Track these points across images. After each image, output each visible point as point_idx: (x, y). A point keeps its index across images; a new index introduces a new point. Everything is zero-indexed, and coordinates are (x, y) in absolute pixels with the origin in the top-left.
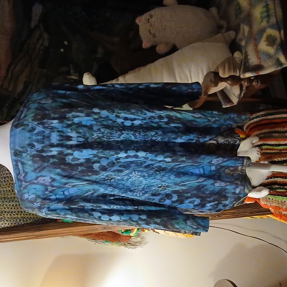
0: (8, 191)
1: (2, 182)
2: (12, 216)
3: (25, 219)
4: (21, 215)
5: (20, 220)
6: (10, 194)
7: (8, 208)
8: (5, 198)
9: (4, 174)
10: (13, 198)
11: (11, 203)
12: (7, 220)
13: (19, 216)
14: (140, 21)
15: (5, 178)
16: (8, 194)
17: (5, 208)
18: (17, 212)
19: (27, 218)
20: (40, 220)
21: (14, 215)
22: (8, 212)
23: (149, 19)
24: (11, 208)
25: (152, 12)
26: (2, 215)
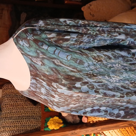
0: (8, 113)
1: (4, 107)
2: (11, 129)
3: (19, 131)
4: (16, 128)
5: (16, 131)
6: (9, 114)
7: (8, 124)
8: (6, 118)
9: (5, 103)
10: (11, 117)
11: (10, 121)
12: (7, 132)
13: (15, 129)
14: (84, 9)
15: (6, 105)
16: (8, 115)
17: (6, 124)
18: (14, 126)
19: (21, 130)
20: (29, 131)
21: (12, 128)
22: (8, 127)
23: (89, 7)
24: (10, 124)
25: (91, 3)
26: (4, 128)
